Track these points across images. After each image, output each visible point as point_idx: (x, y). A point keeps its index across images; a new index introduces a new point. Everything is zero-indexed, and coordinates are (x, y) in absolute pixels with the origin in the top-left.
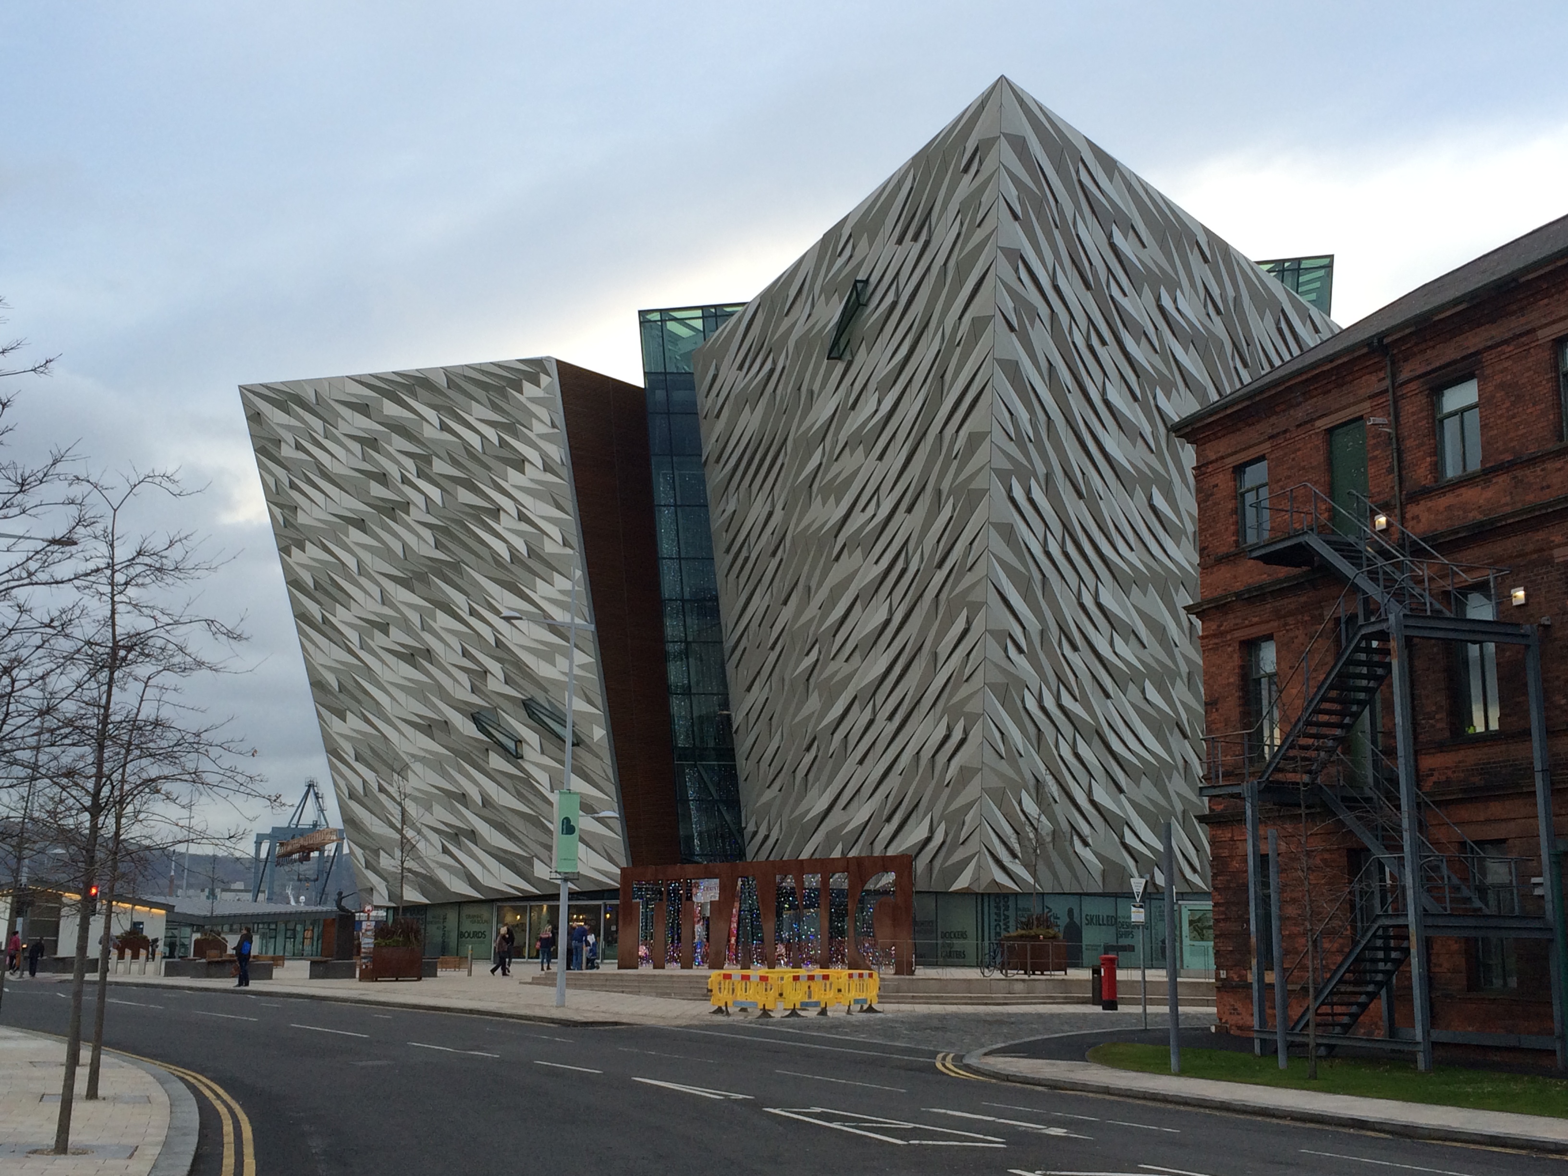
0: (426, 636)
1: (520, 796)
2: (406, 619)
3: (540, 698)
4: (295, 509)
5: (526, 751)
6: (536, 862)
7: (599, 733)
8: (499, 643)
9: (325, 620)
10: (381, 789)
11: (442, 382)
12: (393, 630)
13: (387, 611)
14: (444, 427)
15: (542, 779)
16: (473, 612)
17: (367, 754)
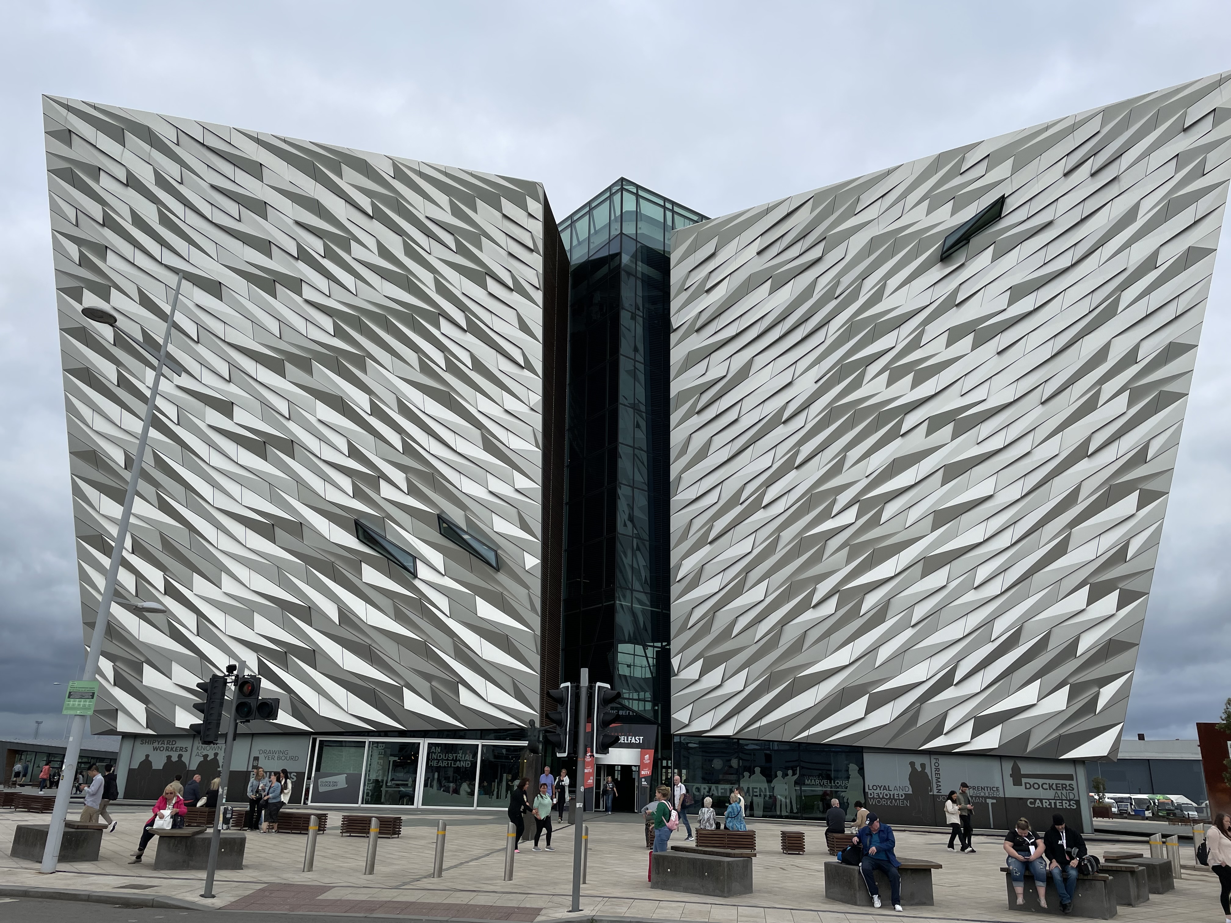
0: (292, 426)
1: (399, 617)
2: (265, 404)
3: (456, 516)
4: (102, 250)
5: (423, 571)
6: (406, 692)
7: (532, 562)
8: (408, 450)
9: (122, 382)
10: (170, 591)
11: (386, 170)
12: (237, 412)
13: (232, 388)
14: (378, 216)
15: (442, 602)
16: (376, 411)
17: (155, 546)
